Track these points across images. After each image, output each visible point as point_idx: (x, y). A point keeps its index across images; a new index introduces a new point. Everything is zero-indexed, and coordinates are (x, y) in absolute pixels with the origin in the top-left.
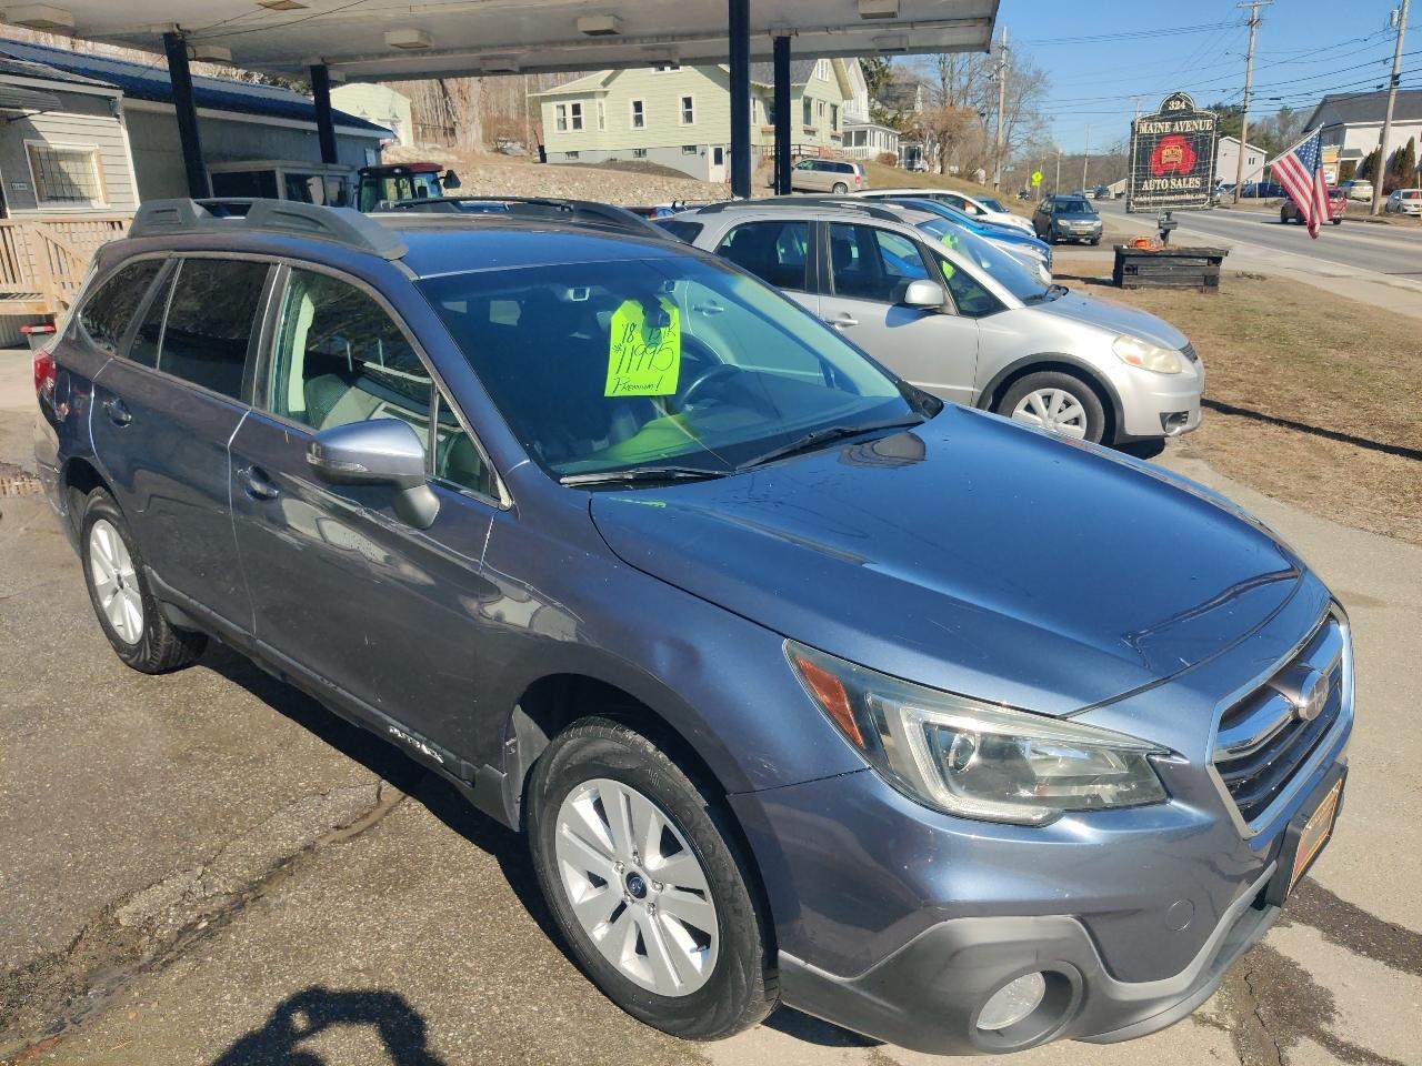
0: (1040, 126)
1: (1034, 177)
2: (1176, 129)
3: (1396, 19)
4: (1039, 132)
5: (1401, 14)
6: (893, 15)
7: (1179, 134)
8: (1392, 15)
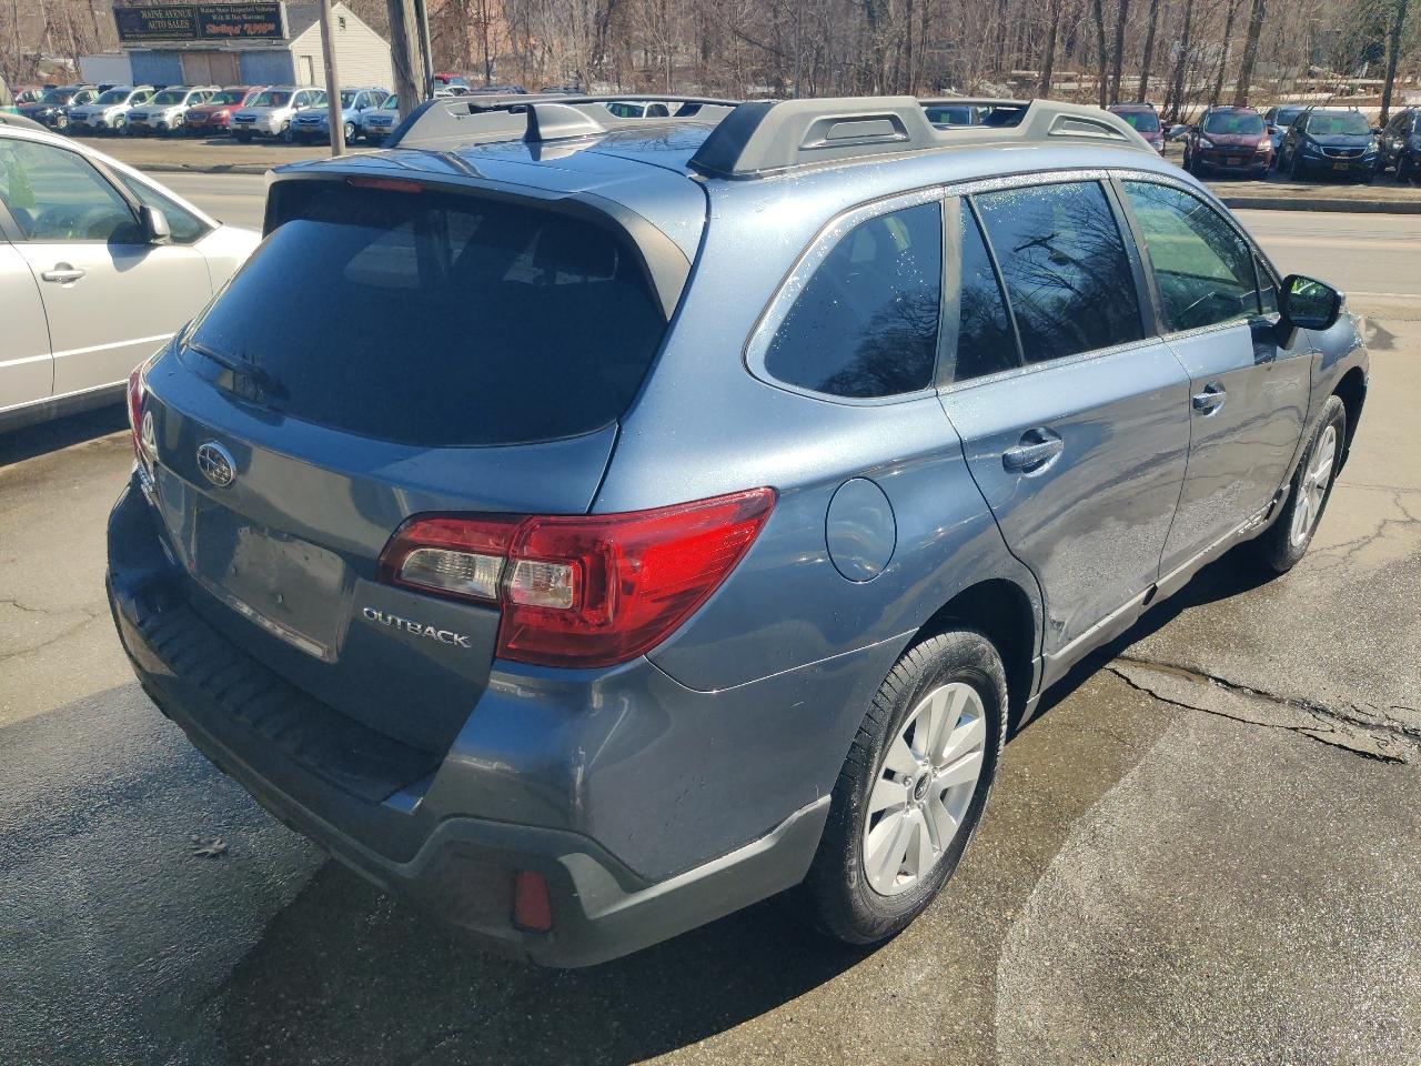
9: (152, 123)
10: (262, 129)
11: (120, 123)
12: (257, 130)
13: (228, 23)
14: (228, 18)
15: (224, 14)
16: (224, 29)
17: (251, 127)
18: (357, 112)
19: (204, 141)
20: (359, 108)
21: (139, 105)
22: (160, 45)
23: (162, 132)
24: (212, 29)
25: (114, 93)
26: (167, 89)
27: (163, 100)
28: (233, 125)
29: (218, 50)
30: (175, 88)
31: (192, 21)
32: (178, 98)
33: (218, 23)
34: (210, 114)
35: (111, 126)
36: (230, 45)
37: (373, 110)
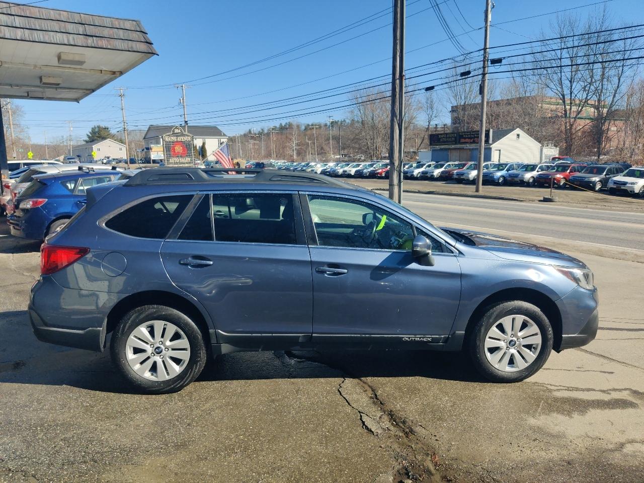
0: (22, 131)
1: (29, 154)
2: (179, 140)
3: (182, 101)
4: (22, 133)
5: (183, 99)
6: (59, 84)
7: (180, 142)
8: (180, 100)
9: (429, 175)
10: (466, 178)
11: (419, 176)
12: (464, 179)
13: (469, 138)
14: (469, 136)
15: (468, 135)
16: (467, 140)
17: (462, 177)
18: (507, 172)
19: (444, 182)
20: (508, 170)
21: (428, 169)
22: (443, 147)
23: (432, 179)
24: (463, 140)
25: (421, 164)
26: (439, 163)
27: (436, 167)
28: (455, 176)
29: (463, 148)
30: (442, 163)
31: (455, 138)
32: (442, 166)
33: (465, 138)
34: (450, 172)
35: (416, 176)
36: (468, 146)
37: (514, 172)
